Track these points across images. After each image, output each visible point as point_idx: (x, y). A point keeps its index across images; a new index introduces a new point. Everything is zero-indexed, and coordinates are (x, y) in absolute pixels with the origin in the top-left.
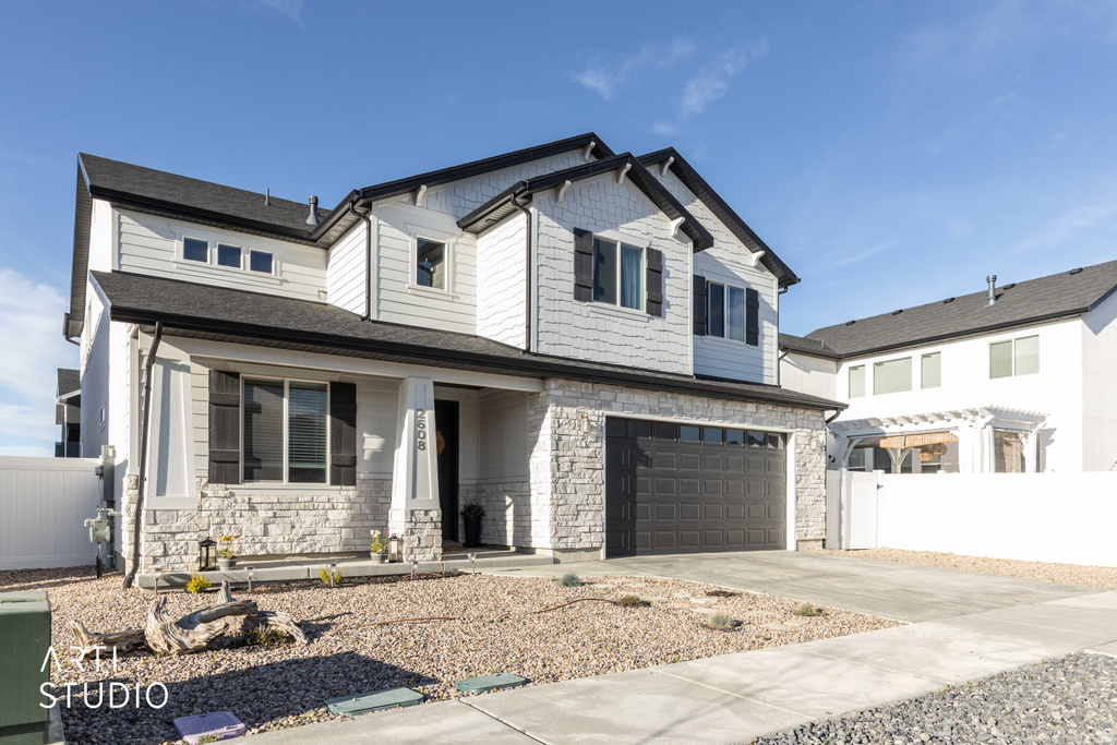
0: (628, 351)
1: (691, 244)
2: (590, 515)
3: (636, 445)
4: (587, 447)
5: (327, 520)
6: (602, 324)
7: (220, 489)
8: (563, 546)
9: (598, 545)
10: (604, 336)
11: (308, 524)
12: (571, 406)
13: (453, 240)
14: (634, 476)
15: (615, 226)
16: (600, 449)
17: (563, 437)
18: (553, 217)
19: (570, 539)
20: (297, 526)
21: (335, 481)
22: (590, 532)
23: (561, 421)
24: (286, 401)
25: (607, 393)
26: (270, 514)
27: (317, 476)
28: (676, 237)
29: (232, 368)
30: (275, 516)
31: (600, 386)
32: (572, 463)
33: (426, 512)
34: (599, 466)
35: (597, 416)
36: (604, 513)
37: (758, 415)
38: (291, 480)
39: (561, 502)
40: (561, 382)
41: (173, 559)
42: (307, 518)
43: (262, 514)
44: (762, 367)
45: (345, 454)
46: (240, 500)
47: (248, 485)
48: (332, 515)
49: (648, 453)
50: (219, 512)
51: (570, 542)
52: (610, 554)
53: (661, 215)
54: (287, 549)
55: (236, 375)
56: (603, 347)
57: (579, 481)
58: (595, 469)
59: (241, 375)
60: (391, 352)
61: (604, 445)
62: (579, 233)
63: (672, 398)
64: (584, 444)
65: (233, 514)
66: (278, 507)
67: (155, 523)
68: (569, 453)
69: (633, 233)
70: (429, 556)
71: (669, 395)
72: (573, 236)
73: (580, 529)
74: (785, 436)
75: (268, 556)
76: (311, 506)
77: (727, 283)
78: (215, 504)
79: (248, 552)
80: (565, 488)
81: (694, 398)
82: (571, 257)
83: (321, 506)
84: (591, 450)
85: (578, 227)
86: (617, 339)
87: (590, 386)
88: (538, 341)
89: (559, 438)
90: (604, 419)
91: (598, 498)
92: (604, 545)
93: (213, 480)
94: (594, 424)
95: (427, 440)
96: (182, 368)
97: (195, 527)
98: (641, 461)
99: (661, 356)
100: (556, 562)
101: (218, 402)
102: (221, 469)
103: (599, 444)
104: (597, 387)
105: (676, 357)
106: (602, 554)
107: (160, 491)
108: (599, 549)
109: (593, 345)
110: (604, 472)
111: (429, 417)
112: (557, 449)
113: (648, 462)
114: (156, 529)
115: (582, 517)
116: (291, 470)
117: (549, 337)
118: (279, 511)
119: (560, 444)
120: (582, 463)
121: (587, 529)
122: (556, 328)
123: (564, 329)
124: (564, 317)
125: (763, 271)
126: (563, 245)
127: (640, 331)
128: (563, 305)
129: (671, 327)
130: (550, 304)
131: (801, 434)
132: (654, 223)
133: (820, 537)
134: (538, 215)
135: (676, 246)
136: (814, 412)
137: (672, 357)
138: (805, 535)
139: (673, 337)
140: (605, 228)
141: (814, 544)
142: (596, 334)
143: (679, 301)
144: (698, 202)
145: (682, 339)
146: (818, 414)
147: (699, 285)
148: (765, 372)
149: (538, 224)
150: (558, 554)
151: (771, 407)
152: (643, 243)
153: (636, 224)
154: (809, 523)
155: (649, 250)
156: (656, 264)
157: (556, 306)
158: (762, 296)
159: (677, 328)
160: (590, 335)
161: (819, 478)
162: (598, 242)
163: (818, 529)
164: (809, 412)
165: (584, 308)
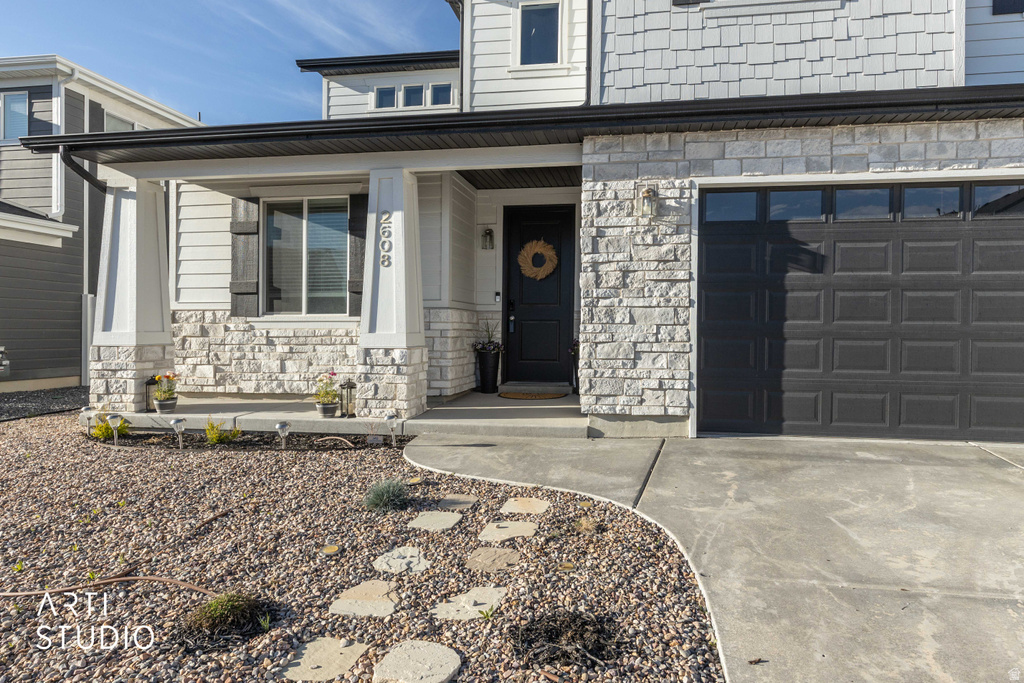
0: (792, 70)
2: (663, 361)
3: (787, 233)
4: (657, 243)
5: (346, 356)
6: (732, 36)
7: (241, 322)
8: (605, 409)
9: (679, 412)
10: (739, 53)
11: (325, 360)
12: (624, 177)
17: (609, 232)
19: (622, 399)
20: (315, 362)
21: (354, 312)
22: (661, 387)
23: (603, 204)
24: (305, 222)
25: (700, 144)
26: (286, 349)
27: (337, 306)
29: (254, 192)
30: (291, 351)
31: (689, 136)
32: (626, 273)
33: (387, 352)
34: (681, 275)
35: (680, 189)
36: (693, 356)
38: (309, 310)
39: (601, 338)
40: (603, 139)
41: (116, 397)
42: (324, 352)
43: (279, 349)
46: (258, 334)
47: (267, 317)
49: (813, 246)
50: (240, 346)
51: (620, 404)
52: (705, 428)
54: (303, 386)
55: (256, 199)
56: (732, 72)
57: (641, 302)
58: (673, 282)
59: (261, 200)
61: (695, 239)
64: (649, 239)
65: (253, 349)
66: (294, 341)
67: (99, 360)
68: (619, 257)
71: (860, 129)
73: (640, 384)
76: (328, 339)
78: (237, 337)
79: (265, 390)
80: (610, 313)
81: (933, 127)
83: (339, 340)
84: (664, 248)
86: (765, 54)
87: (665, 137)
88: (603, 88)
89: (600, 233)
90: (695, 193)
91: (680, 332)
92: (693, 412)
93: (235, 312)
94: (672, 203)
95: (392, 254)
96: (131, 195)
97: (132, 365)
98: (797, 261)
99: (875, 64)
100: (593, 434)
101: (238, 231)
102: (241, 301)
103: (684, 237)
104: (680, 138)
105: (917, 62)
106: (690, 428)
107: (107, 326)
108: (683, 418)
109: (711, 74)
110: (694, 285)
111: (396, 221)
112: (595, 250)
113: (817, 263)
114: (99, 366)
115: (645, 364)
116: (311, 301)
117: (624, 79)
118: (296, 346)
119: (602, 243)
120: (646, 271)
121: (655, 384)
122: (638, 60)
123: (653, 59)
124: (654, 39)
127: (821, 30)
128: (652, 21)
129: (902, 6)
130: (627, 25)
137: (905, 61)
139: (908, 24)
142: (720, 54)
145: (934, 22)
150: (598, 422)
157: (638, 24)
159: (921, 4)
160: (706, 58)
165: (693, 16)
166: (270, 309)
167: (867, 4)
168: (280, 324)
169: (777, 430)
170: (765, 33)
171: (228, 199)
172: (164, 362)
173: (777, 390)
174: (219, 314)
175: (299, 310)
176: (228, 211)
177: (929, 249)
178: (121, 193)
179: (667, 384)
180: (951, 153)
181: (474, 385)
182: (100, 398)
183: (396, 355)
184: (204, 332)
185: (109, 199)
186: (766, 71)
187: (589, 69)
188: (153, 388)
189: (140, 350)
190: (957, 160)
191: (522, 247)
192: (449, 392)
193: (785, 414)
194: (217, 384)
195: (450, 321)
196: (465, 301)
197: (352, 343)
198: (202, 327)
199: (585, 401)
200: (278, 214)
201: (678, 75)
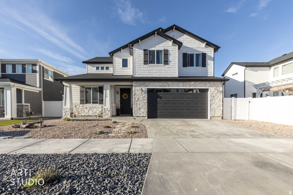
0: (158, 74)
1: (177, 46)
2: (143, 110)
3: (157, 94)
4: (142, 95)
6: (151, 69)
7: (81, 105)
8: (136, 116)
9: (145, 116)
10: (152, 71)
12: (138, 87)
13: (129, 58)
14: (157, 101)
15: (154, 47)
16: (146, 95)
18: (138, 49)
19: (138, 114)
20: (93, 111)
21: (100, 103)
23: (135, 90)
24: (91, 91)
25: (147, 83)
26: (89, 109)
27: (97, 103)
28: (172, 45)
29: (83, 86)
30: (90, 109)
31: (146, 82)
32: (138, 99)
33: (107, 109)
34: (145, 99)
35: (145, 89)
36: (147, 109)
37: (195, 85)
38: (92, 103)
39: (136, 107)
40: (135, 82)
42: (95, 110)
43: (88, 109)
44: (207, 72)
45: (101, 99)
46: (84, 107)
47: (86, 104)
48: (99, 109)
49: (160, 96)
50: (82, 109)
51: (138, 115)
52: (148, 118)
53: (168, 41)
54: (92, 115)
55: (84, 87)
56: (152, 73)
57: (140, 102)
58: (144, 100)
60: (97, 80)
62: (145, 50)
63: (166, 83)
64: (141, 95)
65: (84, 109)
68: (138, 97)
69: (160, 47)
70: (108, 116)
71: (165, 82)
72: (143, 51)
73: (141, 112)
74: (208, 89)
75: (89, 116)
76: (95, 108)
77: (195, 53)
78: (81, 107)
79: (86, 115)
80: (137, 104)
81: (173, 82)
82: (143, 56)
83: (97, 108)
84: (143, 96)
85: (145, 49)
86: (155, 71)
87: (143, 82)
88: (135, 74)
89: (135, 94)
90: (147, 89)
91: (145, 106)
92: (147, 116)
93: (81, 104)
95: (108, 96)
96: (68, 87)
97: (69, 111)
98: (159, 98)
99: (168, 74)
100: (135, 119)
101: (81, 92)
102: (82, 102)
103: (145, 94)
104: (145, 82)
105: (173, 73)
106: (146, 118)
107: (65, 105)
108: (146, 116)
109: (149, 73)
110: (147, 100)
111: (108, 91)
112: (135, 96)
113: (161, 98)
114: (64, 111)
115: (141, 110)
116: (92, 102)
117: (138, 73)
119: (135, 95)
120: (141, 99)
122: (139, 71)
123: (141, 71)
124: (141, 69)
125: (208, 47)
126: (141, 54)
127: (162, 69)
128: (141, 66)
129: (171, 67)
130: (138, 67)
131: (212, 88)
132: (166, 44)
133: (220, 116)
134: (135, 49)
135: (173, 47)
136: (218, 82)
137: (171, 74)
138: (214, 115)
139: (172, 69)
140: (152, 48)
141: (218, 118)
142: (150, 71)
143: (174, 60)
144: (185, 35)
145: (175, 69)
146: (220, 83)
147: (185, 55)
148: (209, 73)
149: (135, 50)
150: (135, 117)
151: (200, 82)
152: (162, 49)
153: (160, 45)
154: (216, 112)
155: (164, 50)
156: (166, 53)
157: (139, 66)
158: (208, 54)
159: (173, 67)
160: (148, 71)
161: (220, 100)
162: (150, 51)
163: (219, 113)
164: (216, 82)
165: (146, 66)
166: (86, 103)
167: (167, 66)
168: (88, 105)
169: (157, 118)
170: (155, 69)
171: (79, 87)
172: (72, 111)
173: (157, 113)
174: (78, 104)
175: (91, 103)
178: (67, 86)
179: (144, 112)
181: (116, 115)
182: (64, 115)
183: (109, 109)
184: (76, 107)
185: (65, 87)
186: (155, 74)
187: (133, 72)
188: (72, 114)
189: (70, 108)
190: (176, 86)
191: (123, 94)
192: (114, 115)
193: (158, 116)
194: (78, 114)
195: (114, 105)
196: (115, 102)
197: (99, 108)
198: (75, 106)
199: (134, 115)
200: (87, 89)
201: (145, 74)
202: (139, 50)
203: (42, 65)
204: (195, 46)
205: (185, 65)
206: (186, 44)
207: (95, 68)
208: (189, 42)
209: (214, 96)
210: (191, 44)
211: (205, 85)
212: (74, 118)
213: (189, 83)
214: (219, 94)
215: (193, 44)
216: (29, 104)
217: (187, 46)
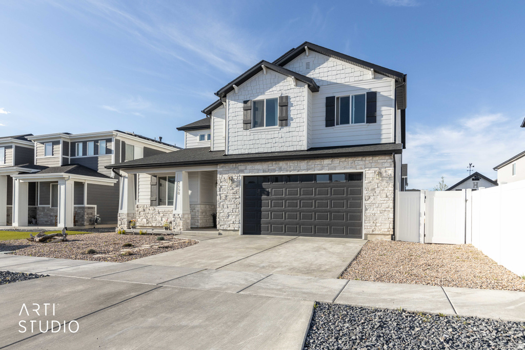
1: (306, 87)
2: (234, 217)
3: (262, 186)
4: (233, 189)
6: (256, 137)
7: (152, 208)
8: (222, 228)
9: (237, 229)
10: (258, 142)
12: (226, 174)
14: (261, 200)
15: (263, 93)
16: (240, 190)
17: (223, 187)
18: (235, 100)
19: (225, 226)
22: (233, 223)
23: (221, 180)
24: (167, 182)
25: (241, 166)
26: (163, 215)
28: (296, 86)
29: (156, 175)
31: (239, 164)
32: (226, 196)
33: (178, 215)
34: (238, 197)
35: (239, 177)
38: (168, 205)
39: (221, 211)
40: (222, 165)
43: (161, 215)
46: (156, 211)
47: (158, 207)
49: (267, 190)
50: (152, 214)
51: (225, 227)
52: (244, 233)
53: (288, 78)
56: (256, 146)
57: (229, 203)
58: (236, 198)
59: (157, 177)
62: (245, 102)
63: (275, 164)
64: (231, 188)
65: (155, 215)
68: (225, 192)
69: (272, 93)
71: (274, 163)
72: (243, 104)
73: (229, 222)
74: (361, 174)
77: (351, 94)
78: (151, 212)
79: (158, 225)
80: (223, 206)
82: (242, 113)
85: (245, 100)
86: (264, 141)
87: (234, 165)
88: (228, 150)
89: (221, 187)
90: (242, 177)
91: (237, 210)
92: (242, 229)
93: (151, 205)
94: (235, 180)
95: (180, 191)
96: (127, 178)
97: (126, 218)
98: (264, 193)
99: (287, 144)
100: (220, 234)
101: (152, 184)
102: (153, 202)
103: (238, 188)
105: (297, 143)
106: (240, 233)
107: (121, 209)
108: (238, 230)
109: (252, 146)
111: (181, 184)
112: (220, 191)
113: (268, 194)
115: (230, 217)
116: (168, 202)
117: (233, 148)
118: (165, 214)
119: (222, 189)
120: (230, 196)
121: (232, 222)
122: (236, 143)
123: (239, 143)
124: (240, 138)
125: (382, 78)
126: (239, 110)
127: (276, 135)
128: (240, 133)
129: (293, 129)
130: (234, 134)
131: (370, 172)
132: (285, 84)
133: (388, 233)
134: (229, 102)
135: (298, 89)
136: (383, 157)
137: (294, 143)
138: (373, 231)
139: (294, 134)
140: (258, 96)
141: (383, 236)
142: (254, 142)
143: (299, 116)
144: (331, 59)
145: (300, 134)
146: (387, 158)
147: (330, 101)
148: (383, 136)
149: (229, 105)
150: (221, 232)
151: (343, 159)
152: (277, 96)
153: (274, 88)
154: (377, 225)
155: (281, 98)
156: (285, 103)
157: (236, 134)
158: (381, 93)
159: (297, 129)
160: (251, 142)
161: (387, 197)
162: (255, 102)
163: (387, 227)
164: (377, 158)
165: (248, 132)
166: (159, 205)
167: (285, 129)
168: (161, 208)
169: (260, 234)
170: (264, 136)
171: (150, 176)
172: (134, 217)
173: (260, 224)
174: (147, 206)
175: (166, 205)
176: (150, 179)
177: (292, 190)
178: (124, 177)
179: (235, 222)
180: (292, 168)
182: (120, 225)
183: (180, 215)
184: (144, 210)
185: (122, 179)
186: (263, 146)
188: (131, 223)
189: (128, 214)
190: (294, 170)
193: (261, 230)
194: (147, 224)
199: (218, 226)
200: (161, 180)
201: (245, 147)
202: (236, 103)
203: (121, 139)
204: (352, 79)
205: (330, 122)
206: (334, 77)
207: (198, 138)
208: (339, 72)
209: (374, 189)
210: (343, 76)
211: (353, 164)
212: (132, 230)
213: (319, 163)
214: (384, 183)
215: (347, 75)
216: (95, 206)
217: (335, 81)
